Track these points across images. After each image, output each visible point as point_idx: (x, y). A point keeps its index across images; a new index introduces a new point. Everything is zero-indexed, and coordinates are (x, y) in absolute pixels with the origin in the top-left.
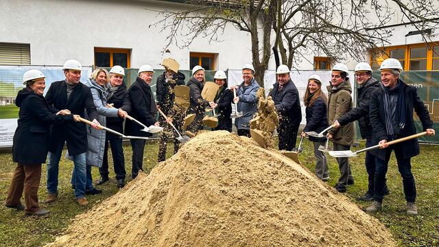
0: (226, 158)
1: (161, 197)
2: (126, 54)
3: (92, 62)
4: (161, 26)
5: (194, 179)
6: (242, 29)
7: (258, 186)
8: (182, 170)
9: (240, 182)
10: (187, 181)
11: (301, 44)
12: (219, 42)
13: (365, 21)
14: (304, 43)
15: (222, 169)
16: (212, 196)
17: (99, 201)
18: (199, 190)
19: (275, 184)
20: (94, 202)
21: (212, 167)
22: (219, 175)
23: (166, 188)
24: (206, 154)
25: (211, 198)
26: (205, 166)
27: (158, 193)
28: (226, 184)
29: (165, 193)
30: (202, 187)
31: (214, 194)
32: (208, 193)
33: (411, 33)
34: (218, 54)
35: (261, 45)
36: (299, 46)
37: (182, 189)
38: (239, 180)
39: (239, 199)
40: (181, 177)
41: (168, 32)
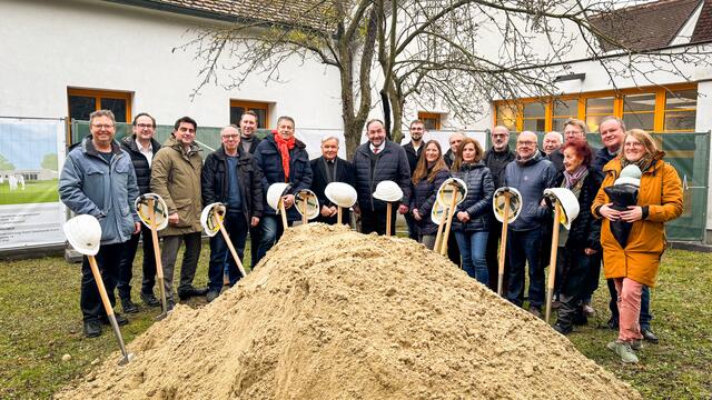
0: (389, 288)
1: (262, 373)
2: (124, 101)
3: (65, 113)
4: (194, 48)
5: (338, 337)
6: (326, 61)
7: (465, 343)
8: (308, 316)
9: (432, 339)
10: (323, 340)
11: (414, 89)
12: (282, 82)
13: (527, 51)
14: (418, 88)
15: (389, 309)
16: (387, 374)
17: (97, 360)
18: (356, 360)
19: (490, 335)
20: (88, 363)
21: (370, 308)
22: (387, 324)
23: (270, 353)
24: (351, 279)
25: (385, 378)
26: (357, 307)
27: (256, 366)
28: (405, 344)
29: (271, 365)
30: (361, 354)
31: (391, 369)
32: (376, 366)
33: (559, 79)
34: (275, 103)
35: (356, 88)
36: (411, 91)
37: (316, 359)
38: (430, 335)
39: (443, 376)
40: (309, 332)
41: (202, 63)
